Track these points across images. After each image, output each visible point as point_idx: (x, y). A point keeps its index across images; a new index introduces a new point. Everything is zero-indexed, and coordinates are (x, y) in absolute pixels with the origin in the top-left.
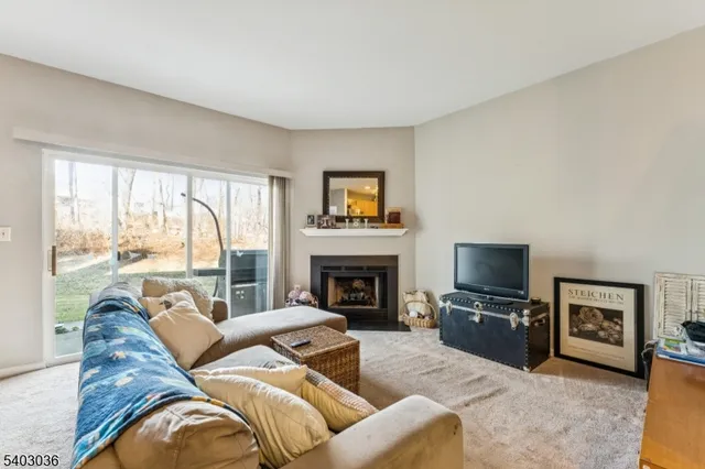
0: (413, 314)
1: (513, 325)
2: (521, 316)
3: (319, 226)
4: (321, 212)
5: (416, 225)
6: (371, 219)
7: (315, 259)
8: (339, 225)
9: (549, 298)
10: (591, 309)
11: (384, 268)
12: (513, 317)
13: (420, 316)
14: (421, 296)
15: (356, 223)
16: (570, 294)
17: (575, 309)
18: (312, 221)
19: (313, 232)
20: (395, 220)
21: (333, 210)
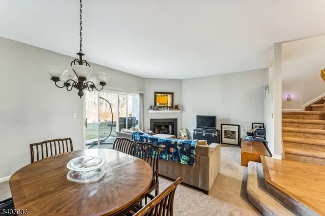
0: (183, 136)
1: (213, 136)
2: (215, 133)
3: (154, 110)
4: (154, 105)
5: (183, 109)
6: (170, 107)
7: (152, 120)
8: (160, 109)
9: (220, 129)
10: (229, 131)
11: (173, 122)
12: (213, 134)
13: (185, 136)
14: (184, 130)
15: (166, 108)
16: (225, 128)
17: (226, 131)
18: (151, 108)
19: (151, 111)
20: (177, 108)
21: (158, 104)
